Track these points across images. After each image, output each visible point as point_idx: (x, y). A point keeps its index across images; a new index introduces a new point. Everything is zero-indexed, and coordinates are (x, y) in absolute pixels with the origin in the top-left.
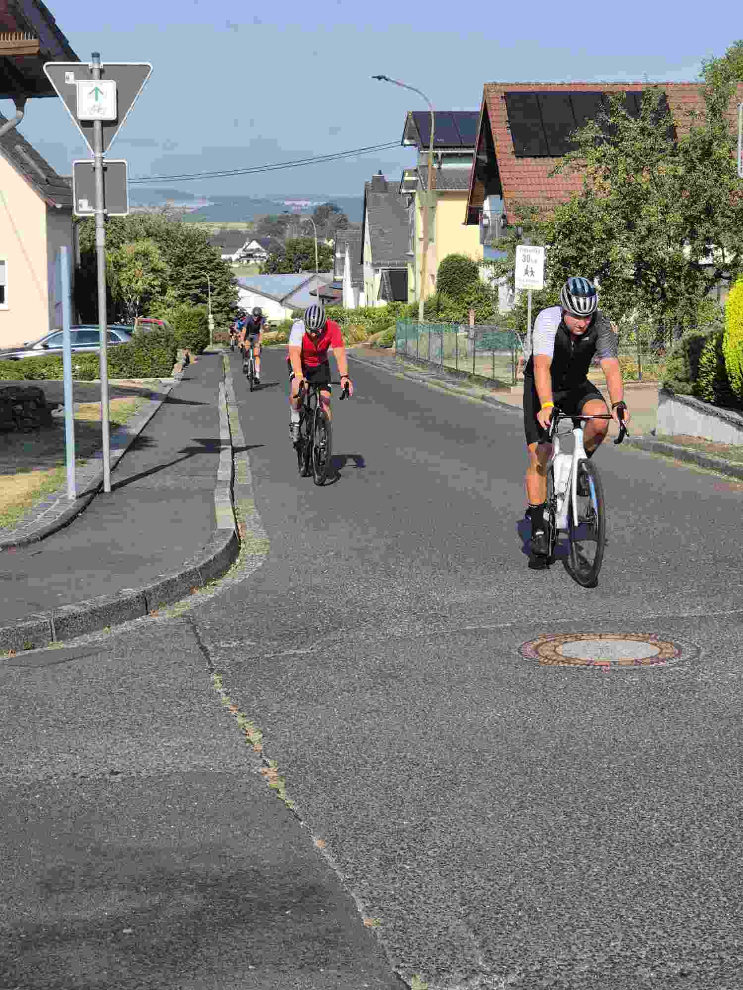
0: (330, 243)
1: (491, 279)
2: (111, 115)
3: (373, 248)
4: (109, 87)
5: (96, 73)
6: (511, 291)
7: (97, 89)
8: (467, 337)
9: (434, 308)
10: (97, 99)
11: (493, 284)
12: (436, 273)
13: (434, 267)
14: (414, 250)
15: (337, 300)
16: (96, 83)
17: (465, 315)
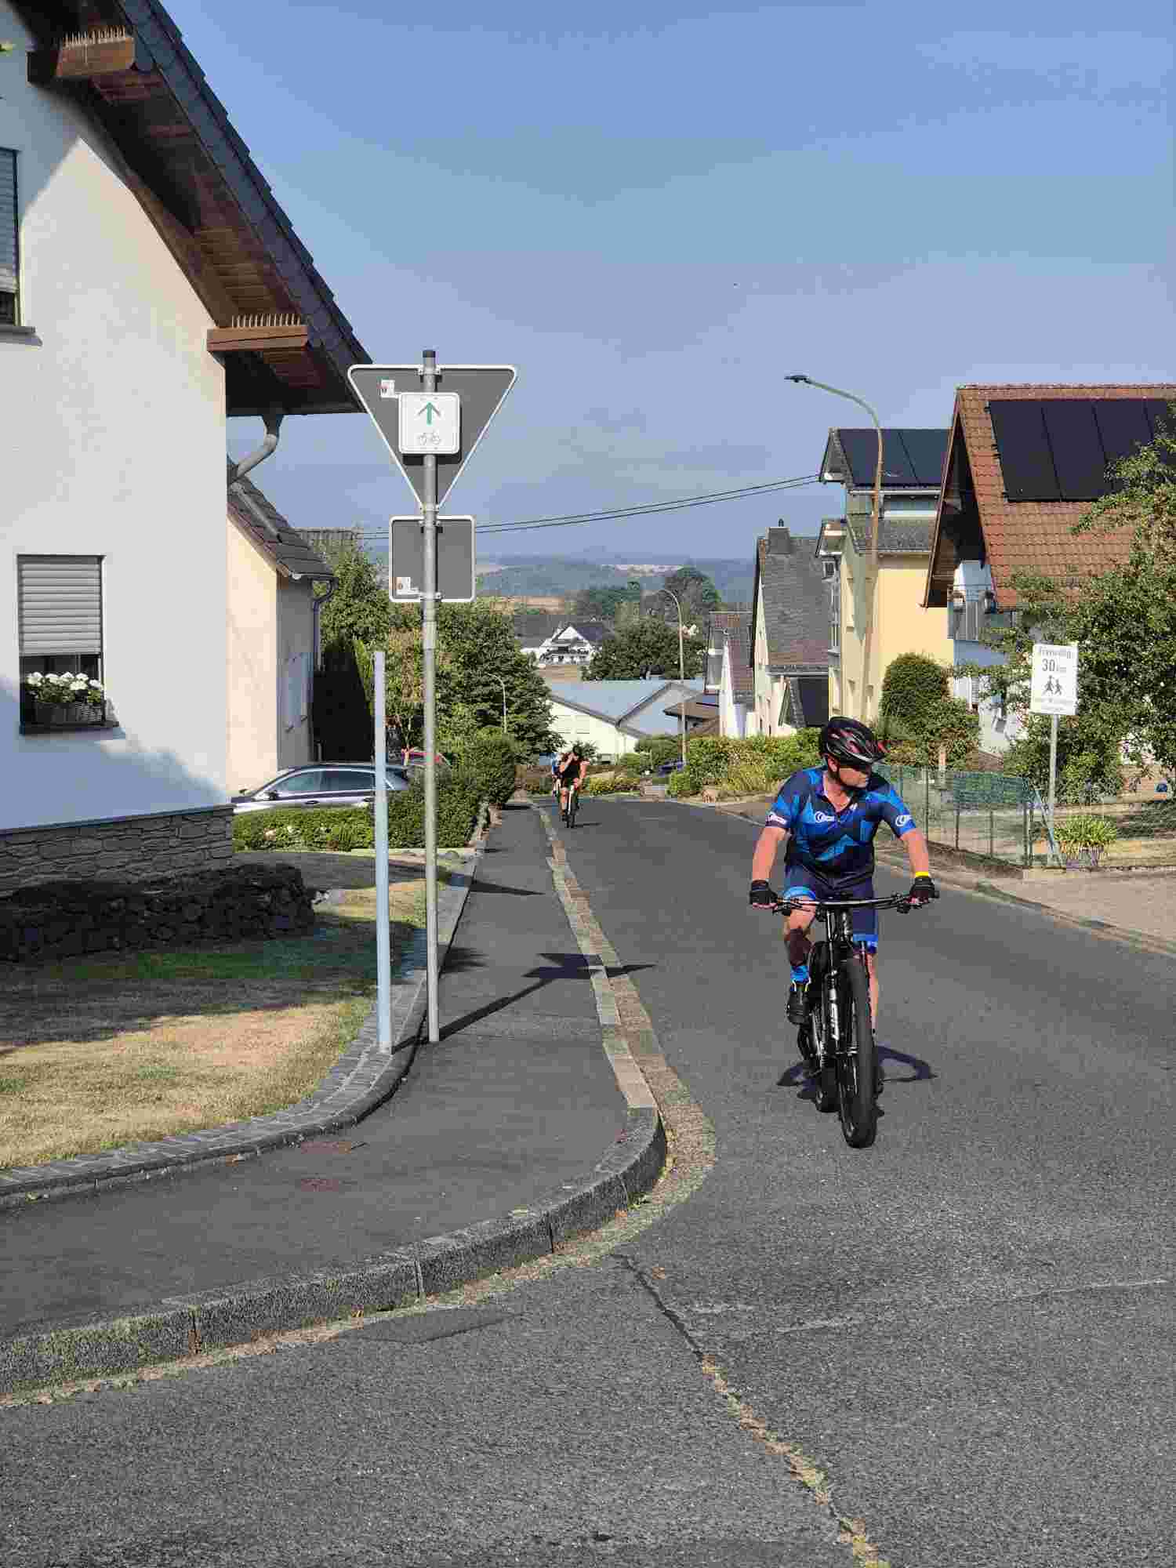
2: (451, 447)
3: (770, 641)
4: (449, 403)
5: (429, 382)
7: (430, 407)
10: (429, 421)
14: (839, 643)
15: (709, 724)
16: (429, 397)
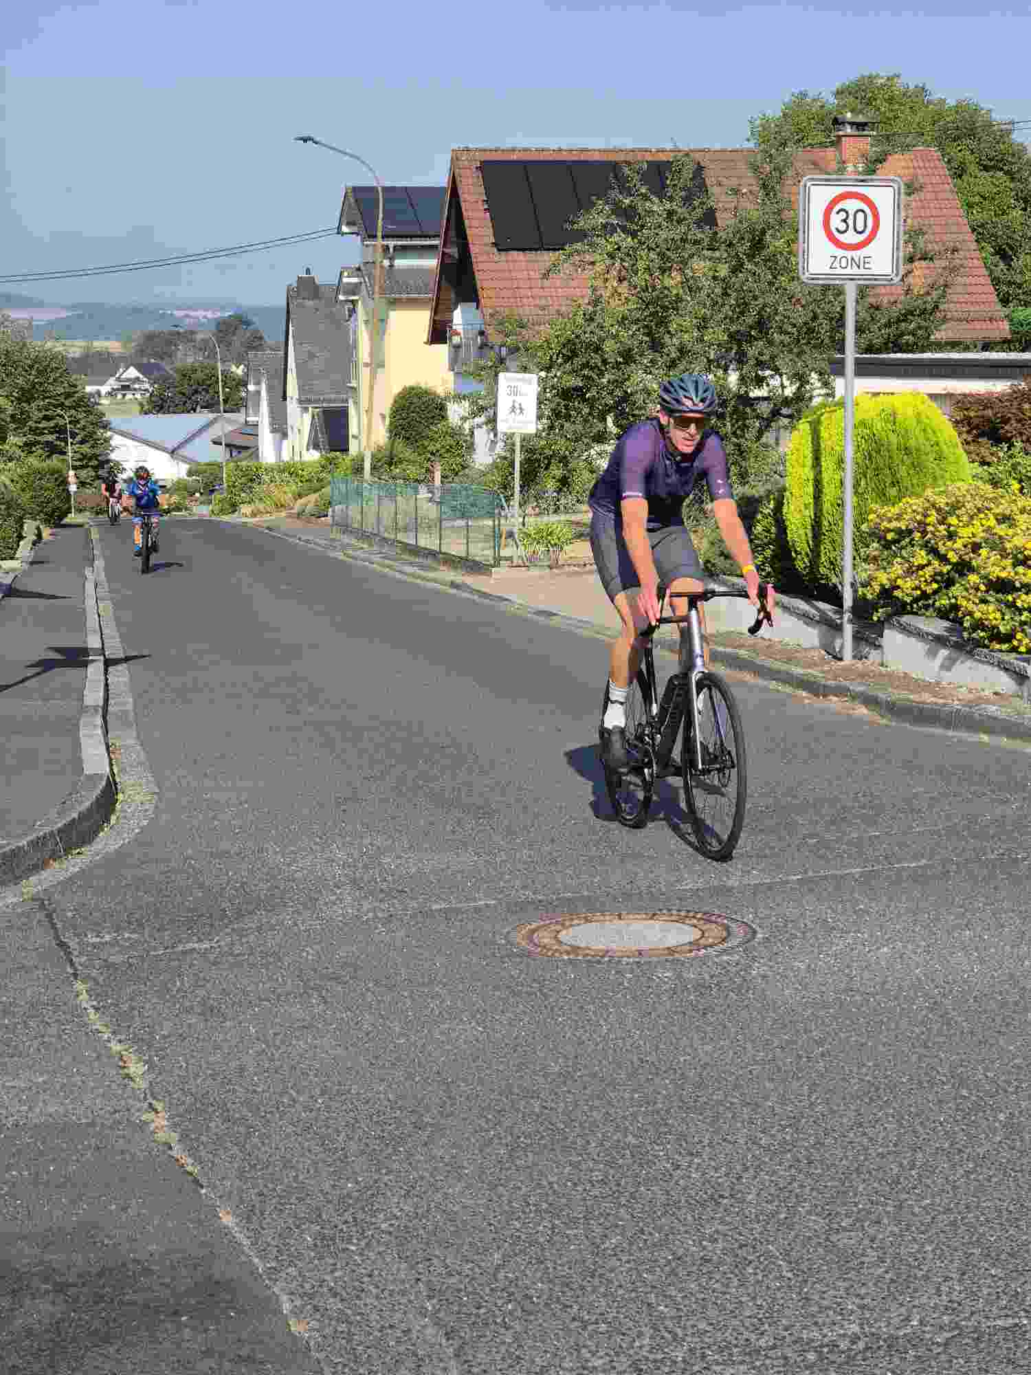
0: (239, 371)
1: (464, 419)
3: (299, 376)
6: (492, 435)
8: (431, 500)
9: (386, 461)
11: (467, 426)
12: (387, 412)
13: (385, 404)
14: (357, 378)
15: (250, 451)
17: (428, 470)
